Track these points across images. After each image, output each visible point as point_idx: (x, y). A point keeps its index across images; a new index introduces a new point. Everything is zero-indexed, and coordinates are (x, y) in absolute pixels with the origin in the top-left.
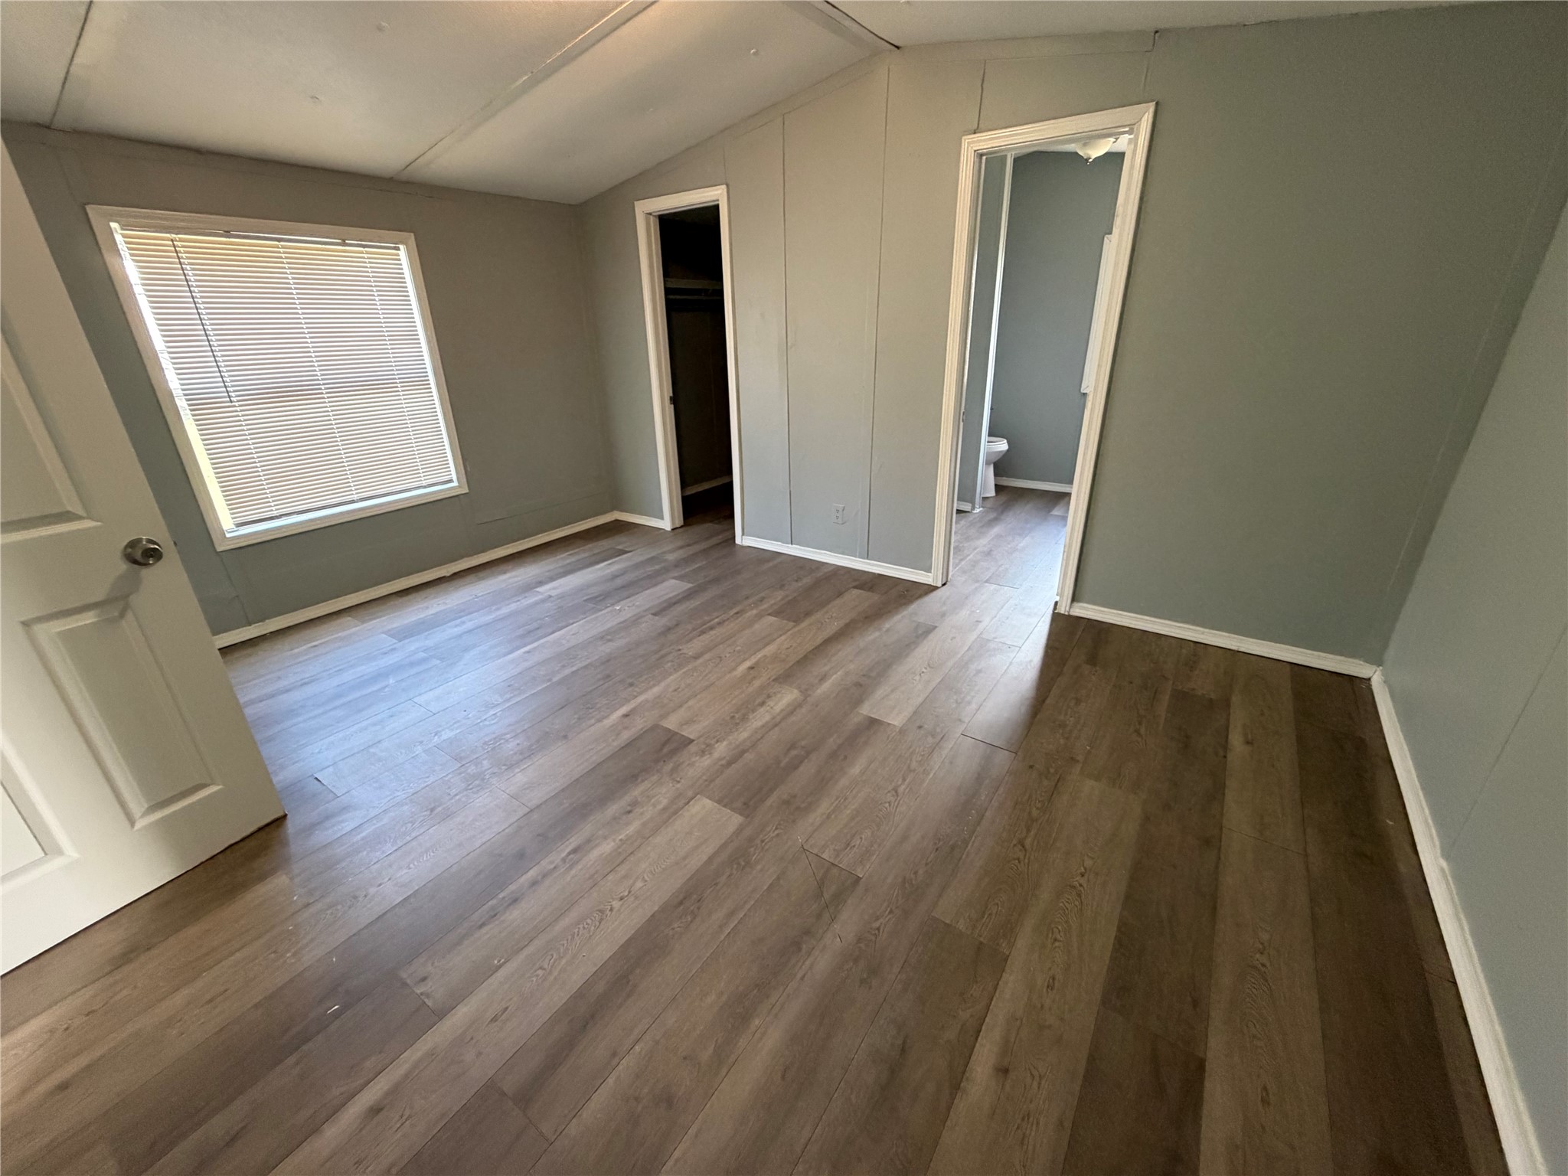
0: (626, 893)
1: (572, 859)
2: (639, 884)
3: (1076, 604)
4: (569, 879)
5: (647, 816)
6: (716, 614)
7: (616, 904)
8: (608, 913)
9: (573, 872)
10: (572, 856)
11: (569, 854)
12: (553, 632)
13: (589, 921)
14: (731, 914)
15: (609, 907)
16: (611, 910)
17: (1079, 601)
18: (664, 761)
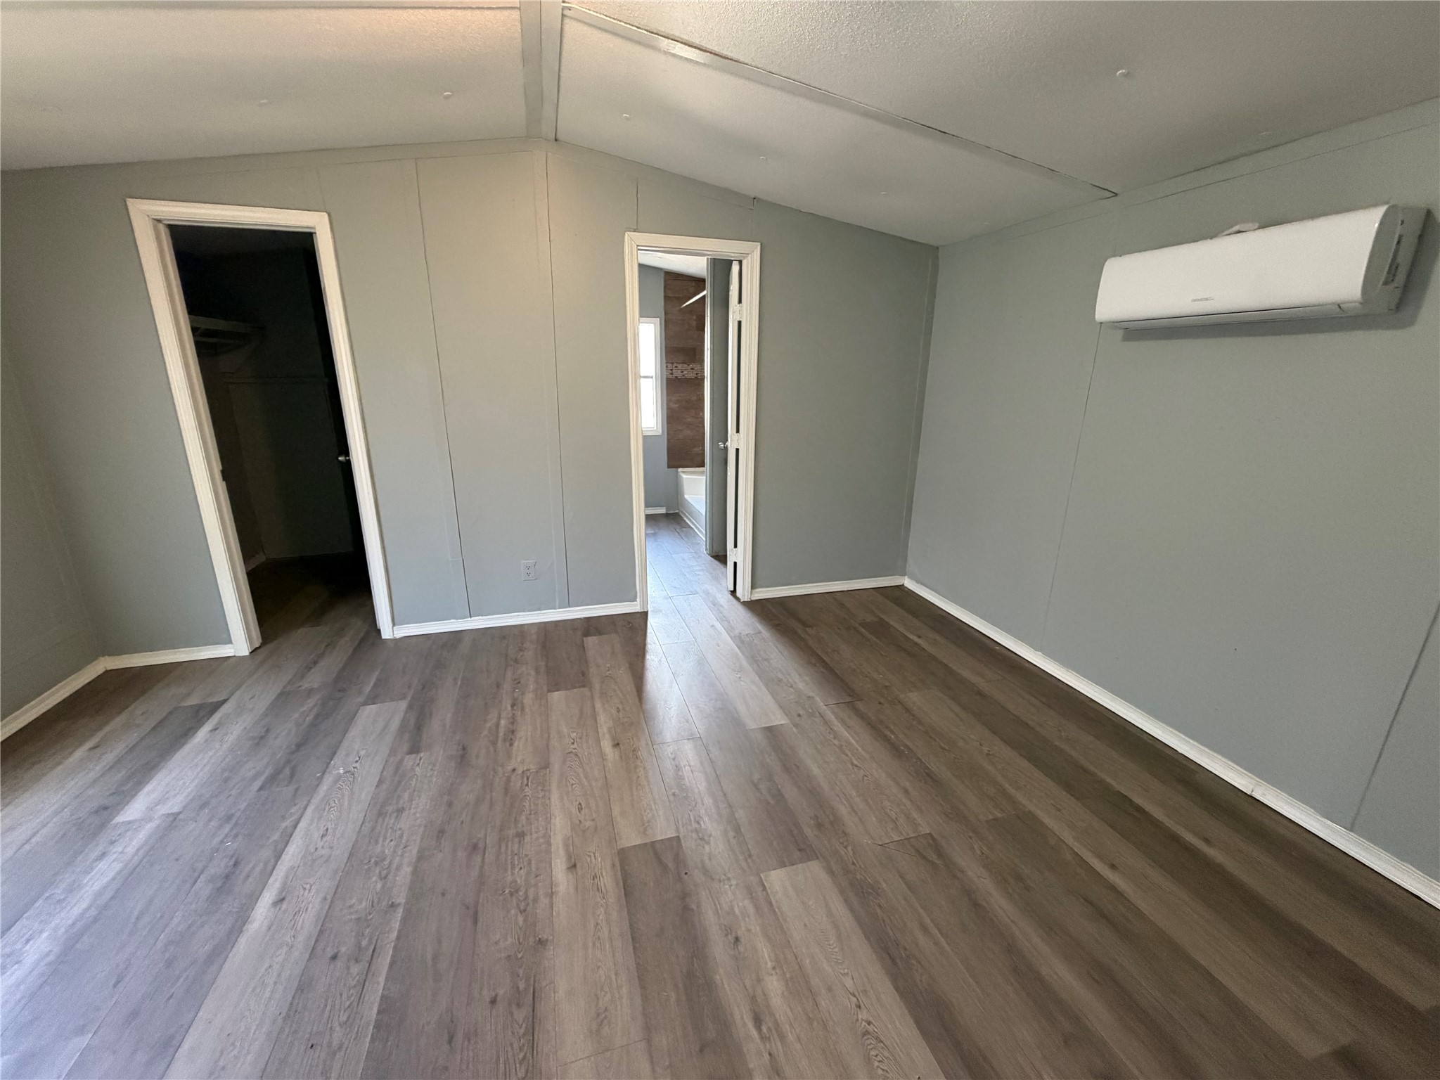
0: (854, 999)
1: (769, 1029)
2: (848, 982)
3: (754, 591)
4: (798, 1046)
5: (757, 929)
6: (493, 716)
7: (863, 1015)
8: (870, 1028)
9: (791, 1037)
10: (764, 1029)
11: (759, 1028)
12: (278, 856)
13: (873, 1053)
14: (925, 929)
15: (864, 1023)
16: (869, 1023)
17: (756, 588)
18: (686, 874)
